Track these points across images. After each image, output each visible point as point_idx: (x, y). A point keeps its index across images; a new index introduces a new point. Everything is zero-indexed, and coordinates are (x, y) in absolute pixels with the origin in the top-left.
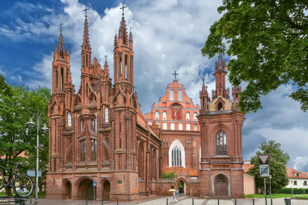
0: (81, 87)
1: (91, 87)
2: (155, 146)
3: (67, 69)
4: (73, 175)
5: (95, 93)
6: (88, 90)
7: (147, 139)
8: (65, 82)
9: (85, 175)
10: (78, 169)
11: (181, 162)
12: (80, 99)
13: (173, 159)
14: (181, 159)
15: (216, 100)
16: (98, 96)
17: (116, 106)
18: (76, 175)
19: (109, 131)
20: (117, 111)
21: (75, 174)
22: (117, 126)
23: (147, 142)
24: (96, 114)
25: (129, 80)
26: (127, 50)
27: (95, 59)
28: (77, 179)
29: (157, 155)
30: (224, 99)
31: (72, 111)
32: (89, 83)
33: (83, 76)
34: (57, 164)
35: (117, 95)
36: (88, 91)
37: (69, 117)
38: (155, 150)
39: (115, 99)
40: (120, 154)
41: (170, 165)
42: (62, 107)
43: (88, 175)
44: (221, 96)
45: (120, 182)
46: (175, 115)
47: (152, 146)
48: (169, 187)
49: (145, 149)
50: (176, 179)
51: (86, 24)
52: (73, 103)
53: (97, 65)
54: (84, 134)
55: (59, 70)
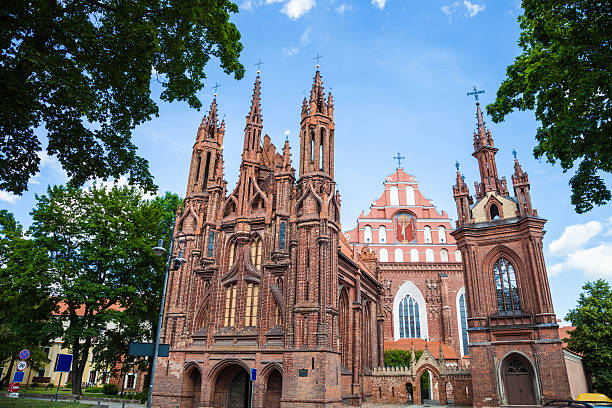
0: (239, 184)
1: (256, 185)
2: (370, 295)
3: (217, 155)
4: (206, 355)
5: (263, 194)
6: (252, 189)
7: (355, 281)
8: (211, 176)
9: (231, 357)
10: (218, 343)
11: (418, 328)
12: (234, 204)
13: (401, 323)
14: (418, 323)
15: (485, 200)
16: (269, 201)
17: (301, 218)
18: (212, 356)
19: (285, 267)
20: (302, 226)
21: (211, 352)
22: (303, 257)
23: (355, 287)
24: (262, 233)
25: (326, 170)
26: (325, 120)
27: (267, 136)
28: (213, 364)
29: (373, 314)
30: (498, 197)
31: (218, 227)
32: (254, 179)
33: (244, 166)
34: (177, 330)
35: (305, 198)
36: (252, 191)
38: (369, 304)
39: (301, 205)
40: (305, 314)
41: (397, 337)
42: (200, 220)
43: (237, 357)
44: (494, 193)
45: (303, 373)
46: (403, 232)
47: (364, 296)
48: (400, 385)
49: (351, 302)
50: (415, 367)
51: (257, 84)
52: (221, 213)
53: (270, 147)
54: (236, 270)
55: (204, 156)
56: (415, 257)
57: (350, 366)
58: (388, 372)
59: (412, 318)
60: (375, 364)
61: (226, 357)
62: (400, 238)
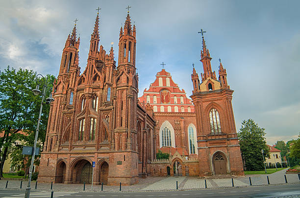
0: (87, 68)
1: (96, 69)
2: (150, 126)
3: (76, 54)
4: (69, 155)
5: (99, 73)
6: (93, 71)
7: (144, 119)
8: (72, 64)
9: (82, 155)
10: (75, 148)
11: (170, 142)
12: (84, 79)
13: (163, 140)
14: (170, 140)
15: (206, 81)
16: (102, 76)
17: (119, 86)
18: (72, 156)
19: (110, 110)
20: (119, 90)
21: (71, 154)
22: (119, 105)
23: (144, 121)
24: (98, 93)
25: (132, 62)
27: (101, 46)
28: (72, 159)
29: (152, 135)
30: (212, 80)
31: (75, 90)
32: (94, 66)
33: (89, 59)
34: (53, 143)
35: (121, 75)
36: (93, 72)
37: (72, 96)
38: (149, 130)
39: (119, 79)
40: (120, 133)
41: (161, 146)
42: (66, 87)
43: (85, 155)
44: (210, 78)
45: (120, 163)
46: (164, 98)
47: (148, 126)
48: (164, 168)
49: (142, 129)
50: (171, 159)
51: (97, 19)
52: (77, 83)
53: (103, 51)
54: (84, 112)
55: (68, 54)
56: (169, 110)
57: (141, 159)
58: (159, 162)
59: (168, 137)
60: (152, 158)
61: (79, 156)
62: (163, 101)
